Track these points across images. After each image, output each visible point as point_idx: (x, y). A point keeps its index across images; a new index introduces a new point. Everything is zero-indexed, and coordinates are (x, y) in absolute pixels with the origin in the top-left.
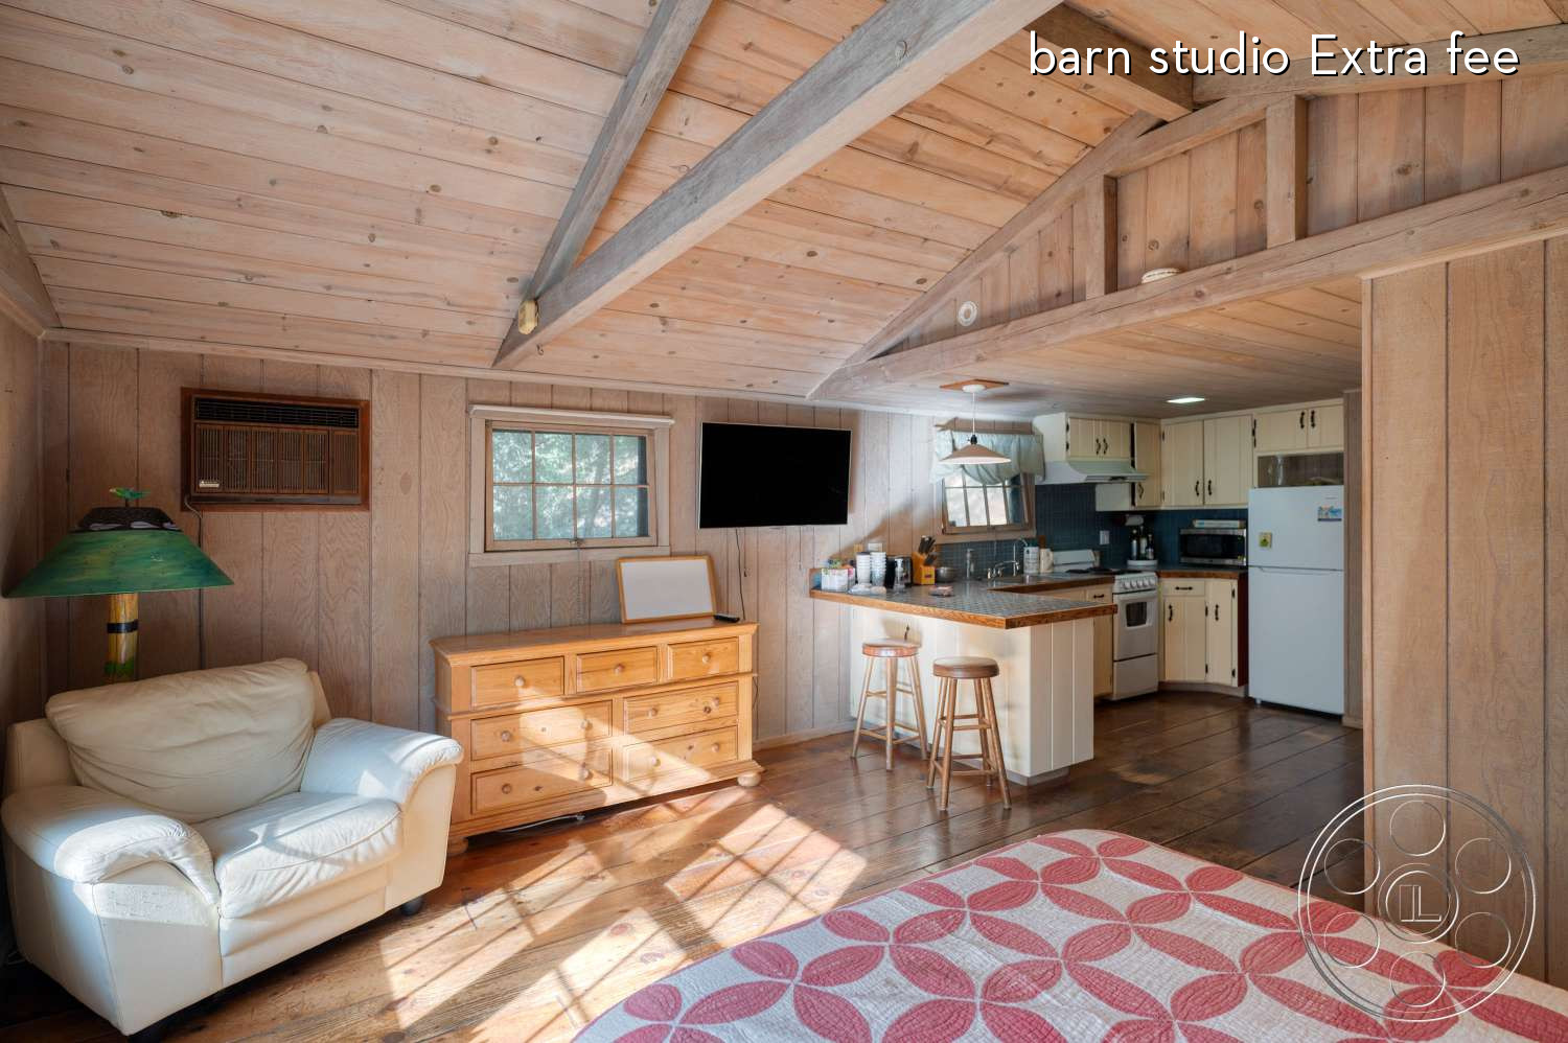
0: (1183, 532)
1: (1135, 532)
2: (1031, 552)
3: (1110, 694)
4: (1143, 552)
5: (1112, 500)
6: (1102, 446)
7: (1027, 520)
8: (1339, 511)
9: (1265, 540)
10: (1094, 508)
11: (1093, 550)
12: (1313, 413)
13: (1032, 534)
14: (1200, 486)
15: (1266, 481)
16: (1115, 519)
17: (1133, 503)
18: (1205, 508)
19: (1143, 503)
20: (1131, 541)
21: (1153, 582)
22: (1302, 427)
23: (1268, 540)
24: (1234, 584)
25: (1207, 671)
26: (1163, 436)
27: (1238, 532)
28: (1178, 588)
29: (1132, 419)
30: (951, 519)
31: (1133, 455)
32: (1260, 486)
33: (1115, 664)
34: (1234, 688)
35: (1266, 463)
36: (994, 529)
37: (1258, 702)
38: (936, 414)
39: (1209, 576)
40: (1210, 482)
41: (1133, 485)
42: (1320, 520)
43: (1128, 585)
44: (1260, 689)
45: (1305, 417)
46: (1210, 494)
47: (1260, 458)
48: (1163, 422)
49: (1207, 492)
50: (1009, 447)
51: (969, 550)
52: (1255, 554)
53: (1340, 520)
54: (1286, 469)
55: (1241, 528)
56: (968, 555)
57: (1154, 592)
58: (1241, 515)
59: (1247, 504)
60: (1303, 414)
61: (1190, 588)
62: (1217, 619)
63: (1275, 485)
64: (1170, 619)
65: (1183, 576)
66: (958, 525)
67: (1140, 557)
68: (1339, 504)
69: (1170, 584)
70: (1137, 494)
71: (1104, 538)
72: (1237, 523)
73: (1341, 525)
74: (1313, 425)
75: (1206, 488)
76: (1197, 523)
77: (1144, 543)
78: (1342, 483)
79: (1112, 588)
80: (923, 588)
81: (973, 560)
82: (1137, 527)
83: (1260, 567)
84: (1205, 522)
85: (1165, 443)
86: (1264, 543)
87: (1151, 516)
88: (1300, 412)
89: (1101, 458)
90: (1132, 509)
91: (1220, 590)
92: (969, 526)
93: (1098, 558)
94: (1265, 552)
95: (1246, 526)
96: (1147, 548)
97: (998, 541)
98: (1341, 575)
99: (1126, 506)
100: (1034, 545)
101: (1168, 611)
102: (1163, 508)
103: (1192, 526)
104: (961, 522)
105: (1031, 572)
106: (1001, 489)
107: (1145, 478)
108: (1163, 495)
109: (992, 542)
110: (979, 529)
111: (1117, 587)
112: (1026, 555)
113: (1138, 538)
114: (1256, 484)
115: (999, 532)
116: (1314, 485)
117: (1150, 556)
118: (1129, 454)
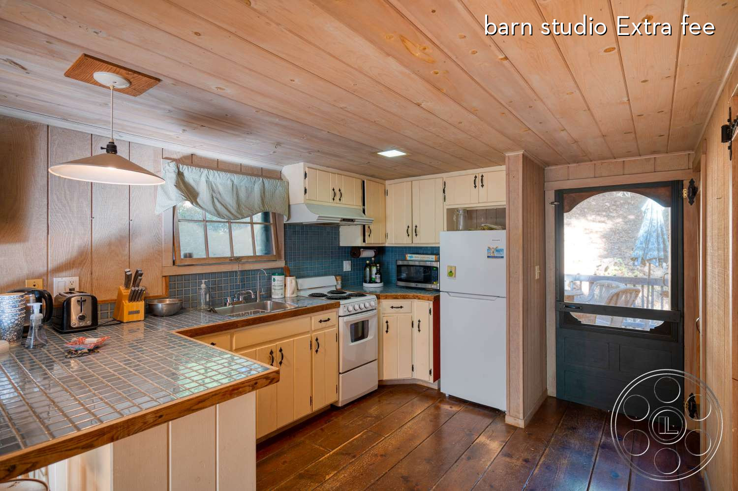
0: (400, 263)
1: (368, 262)
2: (277, 280)
3: (337, 402)
4: (373, 276)
5: (350, 237)
6: (337, 194)
7: (275, 253)
8: (502, 250)
9: (451, 272)
10: (339, 244)
11: (336, 276)
12: (482, 176)
13: (281, 264)
14: (410, 229)
15: (452, 226)
16: (354, 252)
17: (364, 241)
18: (413, 245)
19: (371, 241)
20: (365, 269)
21: (373, 303)
22: (475, 187)
23: (453, 272)
24: (430, 305)
25: (413, 370)
26: (386, 193)
27: (435, 264)
28: (392, 307)
29: (363, 177)
30: (184, 250)
31: (364, 205)
32: (447, 231)
33: (341, 375)
34: (431, 383)
35: (451, 212)
36: (238, 259)
37: (447, 395)
38: (165, 146)
39: (414, 297)
40: (416, 227)
41: (364, 226)
42: (488, 257)
43: (351, 308)
44: (448, 387)
45: (477, 179)
46: (416, 235)
47: (448, 209)
48: (387, 182)
49: (414, 234)
50: (253, 189)
51: (203, 281)
52: (444, 283)
53: (503, 257)
54: (465, 217)
55: (436, 261)
56: (203, 286)
57: (375, 311)
58: (435, 251)
59: (439, 243)
60: (476, 177)
61: (401, 307)
62: (419, 331)
63: (458, 230)
64: (387, 332)
65: (396, 298)
66: (195, 256)
67: (371, 281)
68: (503, 245)
69: (386, 304)
70: (367, 234)
71: (347, 266)
72: (433, 257)
73: (503, 262)
74: (482, 186)
75: (414, 231)
76: (408, 257)
77: (374, 270)
78: (504, 229)
79: (338, 312)
80: (125, 326)
81: (208, 290)
82: (369, 259)
83: (447, 292)
84: (414, 255)
85: (388, 198)
86: (451, 274)
87: (380, 251)
88: (475, 176)
89: (336, 204)
90: (364, 245)
91: (421, 308)
92: (208, 258)
93: (340, 282)
94: (450, 281)
95: (438, 260)
96: (376, 274)
97: (241, 271)
98: (504, 302)
99: (359, 243)
100: (279, 274)
101: (385, 325)
102: (387, 245)
103: (405, 260)
104: (199, 254)
105: (277, 297)
106: (249, 226)
107: (371, 222)
108: (386, 236)
109: (236, 272)
110: (220, 261)
111: (342, 311)
112: (273, 283)
113: (370, 266)
114: (446, 229)
115: (244, 263)
116: (484, 229)
117: (378, 280)
118: (361, 204)
